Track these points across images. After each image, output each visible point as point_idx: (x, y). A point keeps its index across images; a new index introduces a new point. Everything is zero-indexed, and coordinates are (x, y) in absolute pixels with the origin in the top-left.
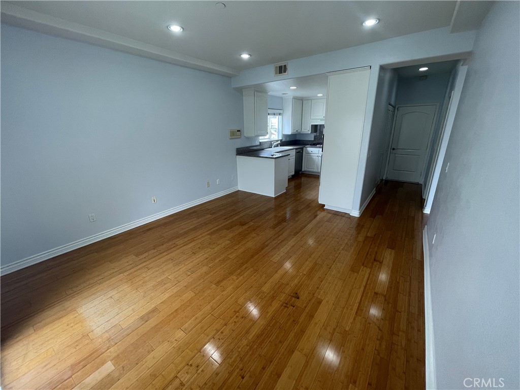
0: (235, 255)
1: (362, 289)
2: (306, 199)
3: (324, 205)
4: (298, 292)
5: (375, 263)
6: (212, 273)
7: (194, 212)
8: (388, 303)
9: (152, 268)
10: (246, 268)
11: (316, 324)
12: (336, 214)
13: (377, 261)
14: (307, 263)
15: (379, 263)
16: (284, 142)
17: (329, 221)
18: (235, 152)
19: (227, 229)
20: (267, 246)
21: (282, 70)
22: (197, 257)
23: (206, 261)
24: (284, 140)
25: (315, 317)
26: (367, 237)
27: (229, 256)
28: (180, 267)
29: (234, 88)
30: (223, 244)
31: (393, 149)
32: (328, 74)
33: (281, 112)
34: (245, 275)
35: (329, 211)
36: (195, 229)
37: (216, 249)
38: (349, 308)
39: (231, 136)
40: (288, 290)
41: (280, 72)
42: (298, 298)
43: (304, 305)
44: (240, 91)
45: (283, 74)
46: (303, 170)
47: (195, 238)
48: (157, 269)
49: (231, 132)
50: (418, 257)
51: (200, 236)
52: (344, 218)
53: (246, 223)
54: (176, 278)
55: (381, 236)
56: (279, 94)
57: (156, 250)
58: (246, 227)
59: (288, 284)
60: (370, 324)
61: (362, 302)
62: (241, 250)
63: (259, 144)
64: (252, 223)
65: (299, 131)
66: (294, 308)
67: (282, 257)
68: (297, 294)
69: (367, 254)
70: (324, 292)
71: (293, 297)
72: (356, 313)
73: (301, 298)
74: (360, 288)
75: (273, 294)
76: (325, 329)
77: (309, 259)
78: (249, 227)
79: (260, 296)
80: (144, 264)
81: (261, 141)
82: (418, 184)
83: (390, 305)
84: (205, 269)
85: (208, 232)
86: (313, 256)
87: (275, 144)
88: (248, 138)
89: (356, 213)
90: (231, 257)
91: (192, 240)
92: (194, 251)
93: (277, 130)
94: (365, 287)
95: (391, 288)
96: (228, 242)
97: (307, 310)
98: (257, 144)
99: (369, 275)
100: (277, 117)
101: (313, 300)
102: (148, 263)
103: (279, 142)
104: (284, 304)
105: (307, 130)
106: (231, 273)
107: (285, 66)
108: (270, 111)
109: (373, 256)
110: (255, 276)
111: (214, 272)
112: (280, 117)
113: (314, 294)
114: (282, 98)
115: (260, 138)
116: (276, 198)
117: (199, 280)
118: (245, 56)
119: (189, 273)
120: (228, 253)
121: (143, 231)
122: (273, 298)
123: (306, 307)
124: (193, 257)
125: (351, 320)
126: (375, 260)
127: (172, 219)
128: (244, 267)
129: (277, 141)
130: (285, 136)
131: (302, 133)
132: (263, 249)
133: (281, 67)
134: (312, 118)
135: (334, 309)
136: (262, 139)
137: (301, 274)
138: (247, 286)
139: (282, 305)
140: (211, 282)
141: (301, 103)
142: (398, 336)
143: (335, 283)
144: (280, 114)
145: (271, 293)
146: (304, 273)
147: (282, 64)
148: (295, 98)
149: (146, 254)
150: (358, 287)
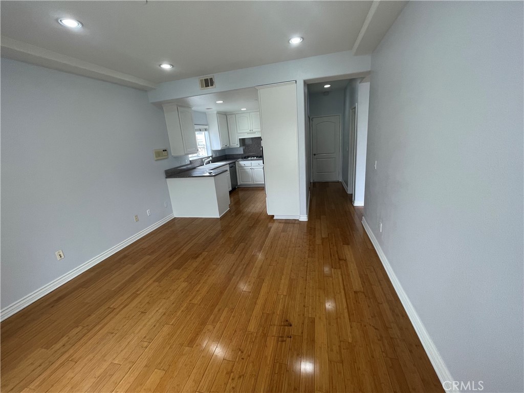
0: (199, 298)
1: (343, 292)
2: (253, 213)
3: (273, 216)
4: (288, 318)
5: (341, 262)
6: (179, 332)
7: (125, 257)
8: (369, 298)
9: (80, 358)
10: (219, 310)
11: (321, 348)
12: (287, 222)
13: (342, 260)
14: (283, 281)
15: (344, 261)
16: (215, 158)
17: (284, 231)
18: (164, 176)
19: (178, 268)
20: (234, 275)
21: (208, 83)
22: (150, 316)
23: (164, 317)
24: (214, 156)
25: (316, 341)
26: (323, 239)
27: (193, 302)
28: (128, 340)
29: (152, 103)
30: (180, 289)
31: (315, 155)
32: (257, 88)
33: (206, 127)
34: (222, 319)
35: (280, 221)
36: (133, 279)
37: (172, 298)
38: (342, 317)
39: (156, 157)
40: (276, 320)
41: (207, 85)
42: (291, 325)
43: (300, 331)
44: (159, 106)
45: (210, 87)
46: (239, 184)
47: (137, 291)
48: (91, 356)
49: (155, 152)
50: (370, 247)
51: (144, 287)
52: (296, 225)
53: (199, 255)
54: (126, 359)
55: (333, 235)
56: (202, 109)
57: (80, 328)
58: (200, 259)
59: (274, 313)
60: (365, 326)
61: (349, 306)
62: (205, 289)
63: (189, 163)
64: (205, 254)
65: (228, 145)
66: (292, 338)
67: (254, 283)
68: (287, 321)
69: (331, 256)
70: (312, 308)
71: (285, 326)
72: (350, 319)
73: (293, 324)
74: (340, 292)
75: (263, 330)
76: (332, 350)
77: (283, 277)
78: (204, 259)
79: (249, 340)
80: (66, 356)
81: (191, 159)
82: (338, 182)
83: (372, 300)
84: (166, 329)
85: (155, 278)
86: (285, 273)
87: (206, 161)
88: (177, 158)
89: (304, 218)
90: (195, 301)
91: (135, 295)
92: (142, 310)
93: (205, 146)
94: (344, 289)
95: (364, 282)
96: (184, 285)
97: (305, 336)
98: (187, 163)
99: (342, 275)
100: (203, 133)
101: (306, 321)
102: (71, 351)
103: (211, 158)
104: (280, 339)
105: (236, 144)
106: (203, 323)
107: (211, 79)
108: (197, 127)
109: (336, 255)
110: (234, 317)
111: (181, 329)
112: (206, 132)
113: (304, 315)
114: (205, 113)
115: (190, 156)
116: (221, 218)
117: (164, 348)
118: (166, 67)
119: (146, 344)
120: (190, 299)
121: (49, 304)
122: (265, 336)
123: (302, 333)
124: (143, 318)
125: (349, 330)
126: (339, 259)
127: (93, 274)
128: (216, 310)
129: (209, 157)
130: (215, 152)
131: (230, 147)
132: (230, 280)
133: (206, 81)
134: (238, 132)
135: (330, 324)
136: (192, 157)
137: (282, 296)
138: (229, 333)
139: (278, 341)
140: (182, 345)
141: (225, 118)
142: (391, 328)
143: (318, 294)
144: (206, 130)
145: (261, 331)
146: (285, 294)
147: (208, 77)
148: (219, 113)
149: (65, 339)
150: (339, 292)
